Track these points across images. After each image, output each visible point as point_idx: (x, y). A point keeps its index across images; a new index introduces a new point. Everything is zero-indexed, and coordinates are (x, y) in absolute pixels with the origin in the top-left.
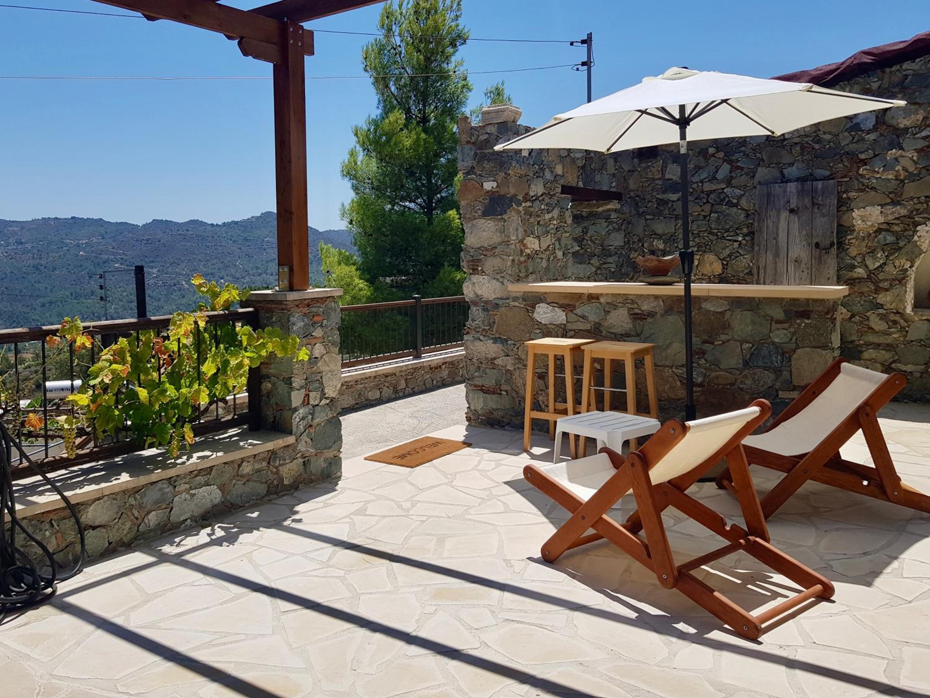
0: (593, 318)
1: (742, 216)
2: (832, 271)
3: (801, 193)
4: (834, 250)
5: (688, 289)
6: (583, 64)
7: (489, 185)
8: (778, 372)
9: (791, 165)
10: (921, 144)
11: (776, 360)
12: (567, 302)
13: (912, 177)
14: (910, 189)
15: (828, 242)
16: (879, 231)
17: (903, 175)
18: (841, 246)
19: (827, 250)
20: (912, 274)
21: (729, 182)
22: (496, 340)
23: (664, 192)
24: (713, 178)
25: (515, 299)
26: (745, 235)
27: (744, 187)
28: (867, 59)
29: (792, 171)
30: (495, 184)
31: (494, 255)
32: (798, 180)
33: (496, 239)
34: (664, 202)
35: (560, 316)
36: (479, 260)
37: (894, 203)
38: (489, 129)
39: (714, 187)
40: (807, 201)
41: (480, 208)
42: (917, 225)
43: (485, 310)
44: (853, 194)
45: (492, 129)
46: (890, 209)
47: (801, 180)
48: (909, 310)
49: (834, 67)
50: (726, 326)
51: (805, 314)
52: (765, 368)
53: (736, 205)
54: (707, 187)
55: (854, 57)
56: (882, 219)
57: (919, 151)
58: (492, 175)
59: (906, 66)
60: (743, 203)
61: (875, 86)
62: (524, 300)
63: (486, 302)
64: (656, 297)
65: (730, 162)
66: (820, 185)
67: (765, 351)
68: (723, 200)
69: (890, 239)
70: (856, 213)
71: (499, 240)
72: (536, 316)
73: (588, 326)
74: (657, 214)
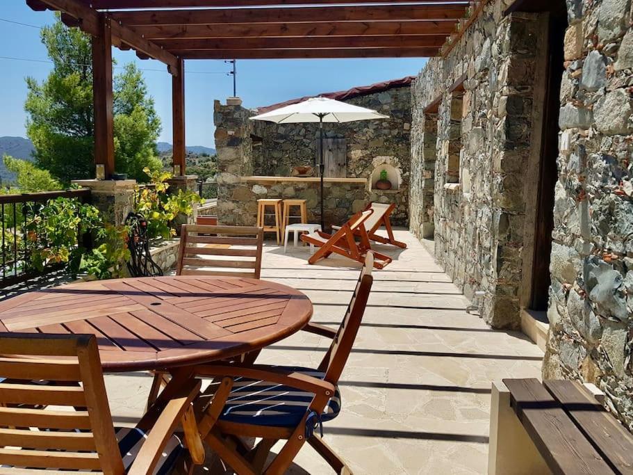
0: (279, 191)
1: (310, 152)
2: (345, 175)
3: (333, 143)
4: (345, 167)
5: (322, 179)
6: (232, 73)
7: (230, 133)
8: (348, 208)
9: (329, 131)
10: (375, 127)
11: (347, 204)
12: (268, 184)
13: (372, 139)
14: (371, 144)
15: (343, 163)
16: (360, 159)
17: (369, 138)
18: (347, 165)
19: (343, 166)
20: (371, 176)
21: (305, 137)
22: (233, 202)
23: (278, 139)
24: (298, 135)
25: (243, 183)
26: (311, 160)
27: (311, 139)
28: (357, 92)
29: (329, 134)
30: (234, 133)
31: (233, 164)
32: (331, 137)
33: (234, 157)
34: (278, 143)
35: (265, 190)
36: (225, 166)
37: (366, 149)
38: (230, 108)
39: (298, 138)
40: (336, 147)
41: (226, 142)
42: (373, 157)
43: (228, 188)
44: (351, 145)
45: (232, 108)
46: (364, 151)
47: (333, 138)
48: (370, 190)
49: (345, 93)
50: (330, 193)
51: (357, 188)
52: (343, 207)
53: (308, 147)
54: (296, 138)
55: (352, 89)
56: (361, 155)
57: (374, 129)
58: (231, 128)
59: (371, 96)
60: (311, 146)
61: (360, 102)
62: (248, 183)
63: (229, 185)
64: (305, 182)
65: (305, 128)
66: (340, 140)
67: (343, 202)
68: (302, 144)
69: (364, 163)
70: (352, 152)
71: (235, 157)
72: (253, 190)
73: (277, 194)
74: (274, 149)
